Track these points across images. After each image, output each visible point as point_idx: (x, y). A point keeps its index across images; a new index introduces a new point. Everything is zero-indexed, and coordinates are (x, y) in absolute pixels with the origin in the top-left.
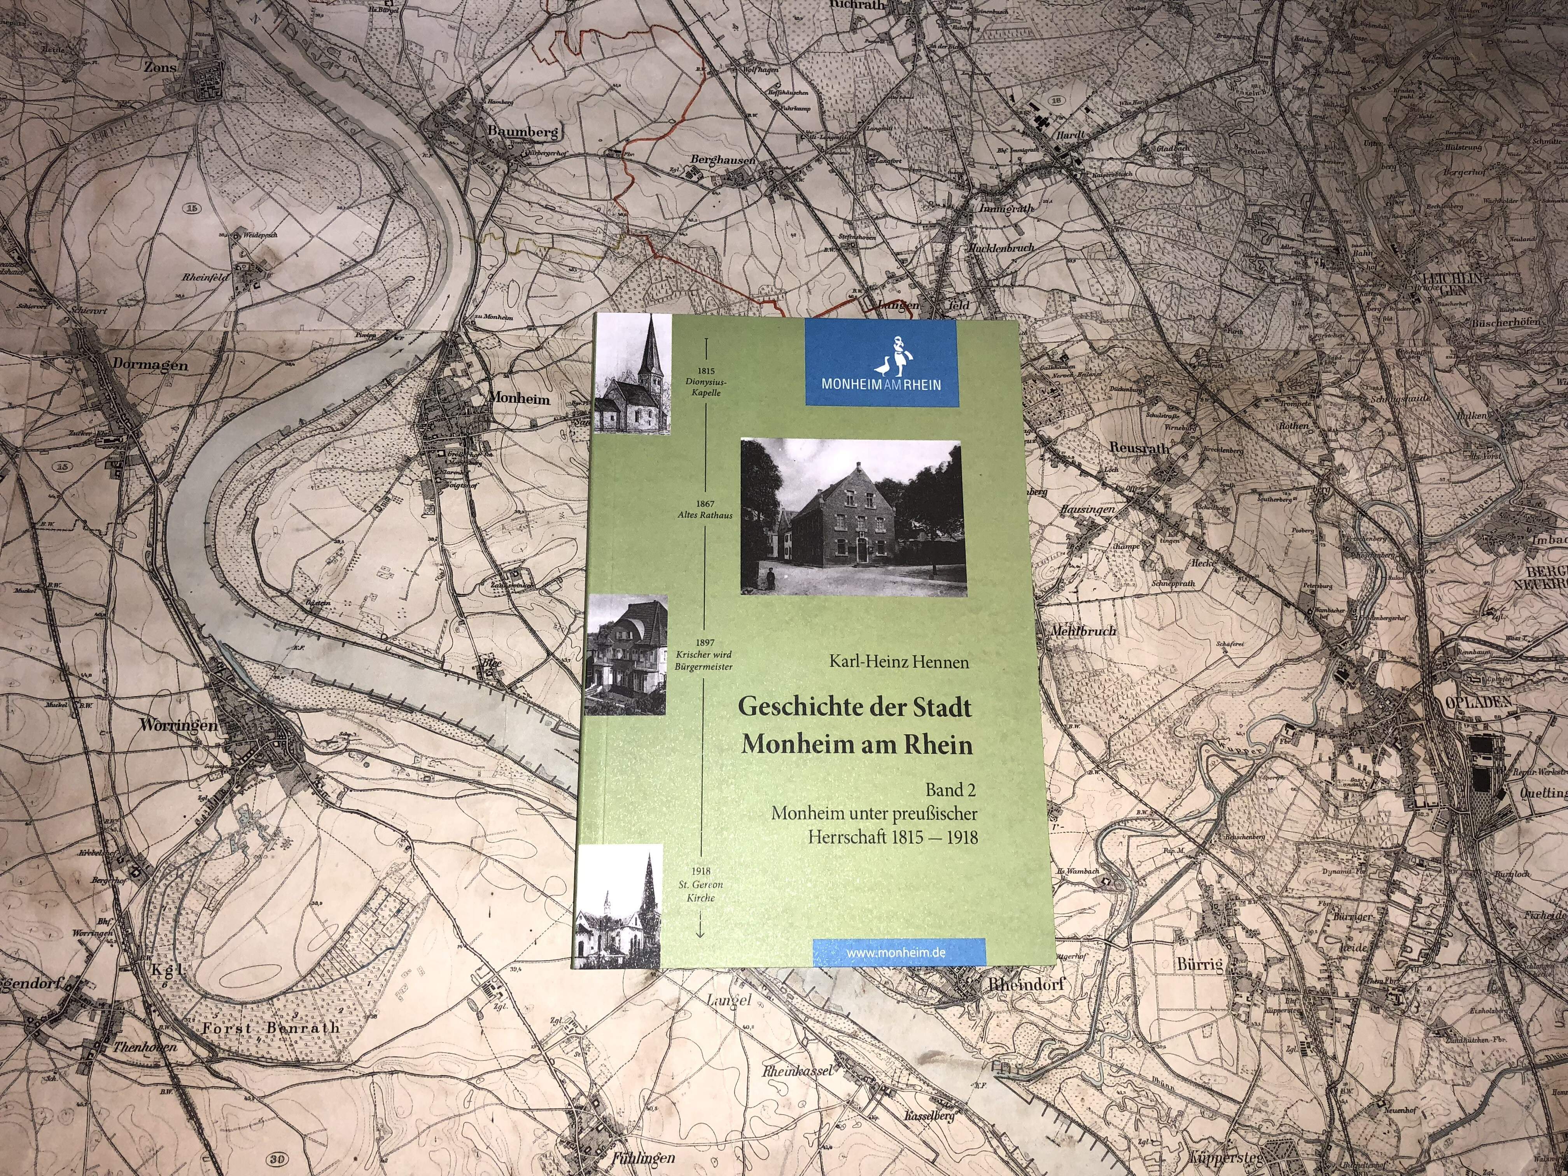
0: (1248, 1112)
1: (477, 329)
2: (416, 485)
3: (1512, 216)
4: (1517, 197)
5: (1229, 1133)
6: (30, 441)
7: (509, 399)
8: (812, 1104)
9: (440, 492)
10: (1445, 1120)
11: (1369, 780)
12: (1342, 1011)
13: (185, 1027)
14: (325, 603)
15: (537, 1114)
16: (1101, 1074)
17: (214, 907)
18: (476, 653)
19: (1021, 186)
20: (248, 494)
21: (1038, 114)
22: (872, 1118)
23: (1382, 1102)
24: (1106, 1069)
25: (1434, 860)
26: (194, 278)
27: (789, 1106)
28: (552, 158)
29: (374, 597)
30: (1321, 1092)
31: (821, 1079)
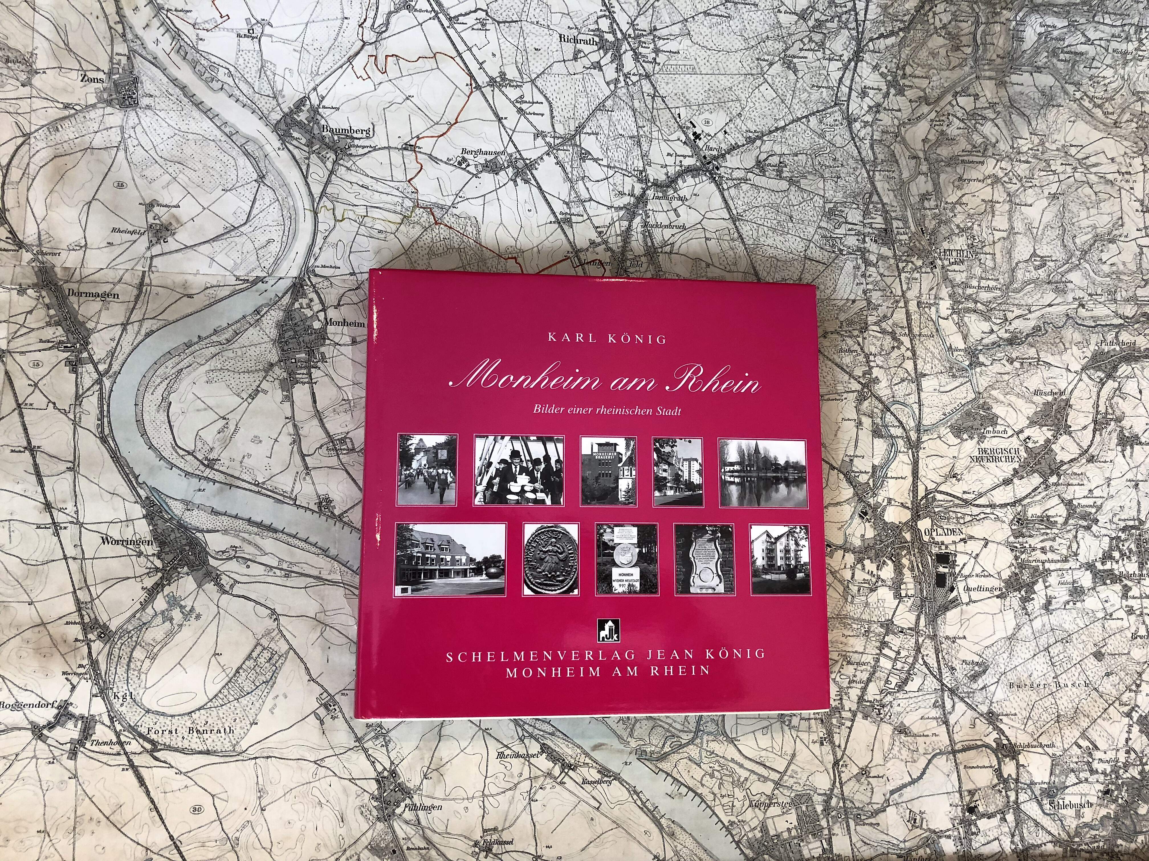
0: (786, 778)
1: (316, 275)
2: (277, 382)
3: (997, 213)
4: (1001, 200)
5: (774, 790)
6: (13, 345)
7: (338, 323)
8: (526, 775)
9: (292, 388)
10: (899, 783)
11: (874, 580)
12: (847, 719)
13: (136, 731)
14: (217, 460)
15: (357, 782)
16: (701, 756)
17: (153, 657)
18: (317, 494)
19: (680, 182)
20: (164, 385)
21: (695, 130)
22: (562, 783)
23: (864, 772)
24: (704, 754)
25: (909, 629)
26: (119, 231)
27: (512, 776)
28: (366, 150)
29: (249, 455)
30: (830, 766)
31: (532, 760)
